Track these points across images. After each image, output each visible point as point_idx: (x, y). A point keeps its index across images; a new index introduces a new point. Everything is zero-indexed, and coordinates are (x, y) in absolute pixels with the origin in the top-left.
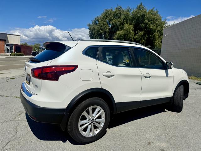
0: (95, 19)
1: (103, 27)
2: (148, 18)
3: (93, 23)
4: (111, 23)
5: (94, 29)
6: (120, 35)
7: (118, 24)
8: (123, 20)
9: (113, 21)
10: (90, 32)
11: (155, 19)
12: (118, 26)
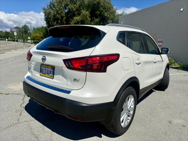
0: (51, 3)
1: (59, 12)
2: (102, 6)
3: (47, 7)
4: (67, 8)
5: (50, 13)
6: (78, 21)
7: (75, 9)
8: (80, 7)
9: (69, 6)
10: (45, 16)
11: (109, 7)
12: (74, 12)
